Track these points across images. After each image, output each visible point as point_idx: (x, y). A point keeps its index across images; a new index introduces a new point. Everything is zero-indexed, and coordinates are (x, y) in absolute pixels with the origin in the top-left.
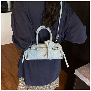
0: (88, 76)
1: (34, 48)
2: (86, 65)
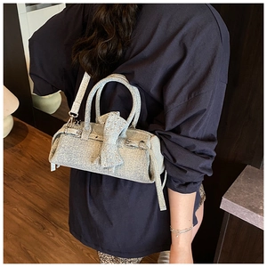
0: (262, 208)
1: (74, 131)
2: (242, 174)
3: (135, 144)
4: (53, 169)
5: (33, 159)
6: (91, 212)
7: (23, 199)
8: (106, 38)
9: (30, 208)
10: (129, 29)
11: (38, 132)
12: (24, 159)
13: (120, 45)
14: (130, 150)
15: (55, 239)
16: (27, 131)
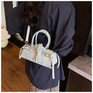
0: (81, 68)
1: (28, 48)
2: (77, 58)
3: (47, 55)
4: (20, 58)
5: (13, 54)
6: (31, 72)
7: (7, 66)
8: (32, 11)
9: (9, 69)
10: (41, 8)
11: (16, 46)
12: (10, 54)
13: (38, 14)
14: (46, 57)
15: (16, 79)
16: (13, 46)
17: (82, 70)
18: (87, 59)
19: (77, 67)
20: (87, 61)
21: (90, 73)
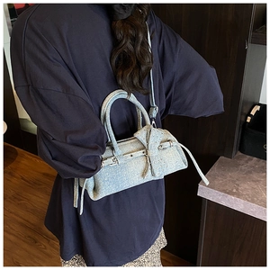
0: (234, 191)
1: (111, 160)
2: (216, 164)
5: (23, 178)
9: (21, 224)
11: (27, 154)
15: (48, 251)
16: (16, 154)
17: (238, 195)
18: (242, 162)
19: (225, 191)
20: (243, 167)
21: (261, 201)
